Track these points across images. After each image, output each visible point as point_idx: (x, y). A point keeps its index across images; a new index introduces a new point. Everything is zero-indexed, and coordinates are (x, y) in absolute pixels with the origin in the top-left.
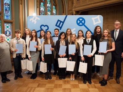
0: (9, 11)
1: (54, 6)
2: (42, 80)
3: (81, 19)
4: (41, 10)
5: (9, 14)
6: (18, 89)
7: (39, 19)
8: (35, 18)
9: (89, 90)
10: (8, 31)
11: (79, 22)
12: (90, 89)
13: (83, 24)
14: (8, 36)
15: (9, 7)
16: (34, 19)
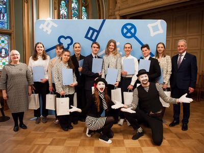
0: (5, 14)
1: (83, 8)
2: (59, 133)
3: (129, 27)
4: (61, 13)
5: (4, 19)
6: (15, 149)
7: (56, 26)
8: (49, 24)
9: (142, 151)
10: (4, 49)
11: (125, 31)
12: (143, 148)
13: (133, 35)
14: (3, 57)
15: (4, 6)
16: (47, 26)
